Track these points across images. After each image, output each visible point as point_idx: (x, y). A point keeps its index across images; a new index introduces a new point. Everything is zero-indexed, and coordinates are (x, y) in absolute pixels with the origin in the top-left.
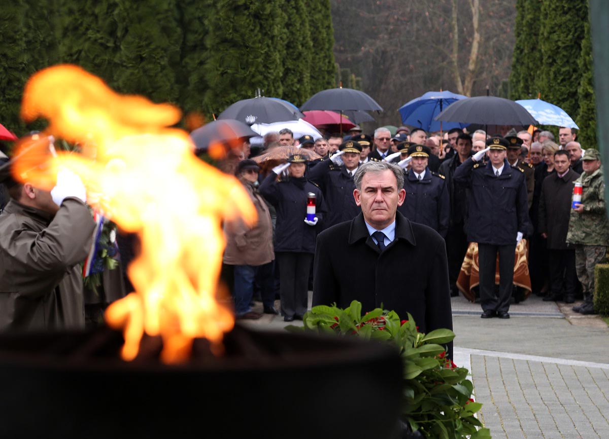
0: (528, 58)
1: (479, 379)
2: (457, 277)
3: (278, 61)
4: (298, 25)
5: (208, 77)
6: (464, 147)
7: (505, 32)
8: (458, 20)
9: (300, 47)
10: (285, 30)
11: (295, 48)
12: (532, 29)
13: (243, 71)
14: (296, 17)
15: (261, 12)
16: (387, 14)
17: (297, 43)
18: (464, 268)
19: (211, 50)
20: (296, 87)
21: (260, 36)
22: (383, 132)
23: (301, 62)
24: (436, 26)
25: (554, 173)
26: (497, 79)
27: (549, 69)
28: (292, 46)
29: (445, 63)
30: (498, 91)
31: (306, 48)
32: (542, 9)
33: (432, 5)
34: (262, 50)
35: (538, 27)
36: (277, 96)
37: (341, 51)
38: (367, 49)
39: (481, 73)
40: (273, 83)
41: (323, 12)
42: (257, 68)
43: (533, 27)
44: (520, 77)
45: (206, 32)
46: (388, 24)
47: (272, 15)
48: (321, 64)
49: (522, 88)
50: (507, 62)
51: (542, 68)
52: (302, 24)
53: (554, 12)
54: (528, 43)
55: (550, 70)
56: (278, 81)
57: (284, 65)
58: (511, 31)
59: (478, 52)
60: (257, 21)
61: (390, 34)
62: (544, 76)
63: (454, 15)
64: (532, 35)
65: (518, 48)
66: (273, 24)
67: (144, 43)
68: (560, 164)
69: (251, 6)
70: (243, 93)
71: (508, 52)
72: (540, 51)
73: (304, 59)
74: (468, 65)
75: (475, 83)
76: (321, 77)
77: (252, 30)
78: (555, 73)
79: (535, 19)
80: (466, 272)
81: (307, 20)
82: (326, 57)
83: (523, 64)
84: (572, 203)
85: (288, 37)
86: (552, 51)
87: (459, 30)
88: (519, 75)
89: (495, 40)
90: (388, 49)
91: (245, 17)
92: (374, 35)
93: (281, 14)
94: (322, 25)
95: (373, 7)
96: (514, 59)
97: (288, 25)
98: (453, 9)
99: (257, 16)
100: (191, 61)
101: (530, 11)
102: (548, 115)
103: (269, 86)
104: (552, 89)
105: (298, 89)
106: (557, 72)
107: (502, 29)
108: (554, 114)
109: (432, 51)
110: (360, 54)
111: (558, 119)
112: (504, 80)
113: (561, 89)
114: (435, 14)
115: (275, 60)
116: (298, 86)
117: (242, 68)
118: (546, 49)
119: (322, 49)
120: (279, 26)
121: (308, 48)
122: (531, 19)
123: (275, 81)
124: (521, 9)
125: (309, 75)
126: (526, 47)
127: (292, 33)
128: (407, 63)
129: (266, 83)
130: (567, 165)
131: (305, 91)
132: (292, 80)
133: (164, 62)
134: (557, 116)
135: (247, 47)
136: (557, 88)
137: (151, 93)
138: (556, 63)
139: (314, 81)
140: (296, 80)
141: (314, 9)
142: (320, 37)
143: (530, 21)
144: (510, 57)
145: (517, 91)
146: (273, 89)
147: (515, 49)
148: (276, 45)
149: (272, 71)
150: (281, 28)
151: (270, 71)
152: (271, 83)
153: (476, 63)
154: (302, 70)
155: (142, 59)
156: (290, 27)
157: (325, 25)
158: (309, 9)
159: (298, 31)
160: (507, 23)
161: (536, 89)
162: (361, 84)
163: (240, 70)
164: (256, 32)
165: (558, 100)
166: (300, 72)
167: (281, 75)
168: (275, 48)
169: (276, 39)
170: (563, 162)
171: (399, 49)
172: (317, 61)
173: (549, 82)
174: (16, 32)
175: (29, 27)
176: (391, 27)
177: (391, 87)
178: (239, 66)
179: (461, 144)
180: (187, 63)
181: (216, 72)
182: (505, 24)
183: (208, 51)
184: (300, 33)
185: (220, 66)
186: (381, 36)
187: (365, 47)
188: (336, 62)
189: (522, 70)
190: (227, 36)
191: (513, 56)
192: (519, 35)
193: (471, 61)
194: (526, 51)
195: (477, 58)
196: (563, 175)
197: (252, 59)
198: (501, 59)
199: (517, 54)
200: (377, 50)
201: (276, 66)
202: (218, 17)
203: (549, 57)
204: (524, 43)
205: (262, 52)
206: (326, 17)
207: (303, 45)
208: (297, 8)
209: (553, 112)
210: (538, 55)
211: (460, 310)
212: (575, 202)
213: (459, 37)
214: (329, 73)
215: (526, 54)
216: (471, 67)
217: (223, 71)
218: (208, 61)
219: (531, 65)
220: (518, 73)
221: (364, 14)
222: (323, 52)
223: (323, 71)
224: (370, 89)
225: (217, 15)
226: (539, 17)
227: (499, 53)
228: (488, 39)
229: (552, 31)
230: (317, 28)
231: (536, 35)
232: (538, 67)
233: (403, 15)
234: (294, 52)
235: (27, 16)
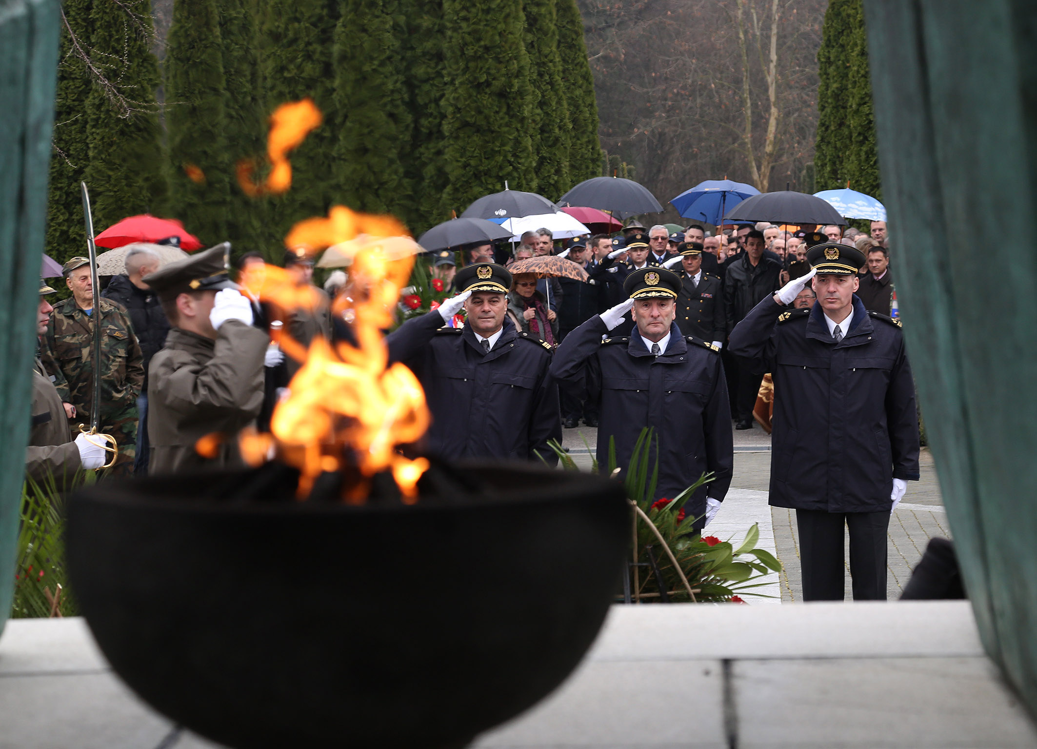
0: (835, 136)
1: (782, 528)
2: (754, 406)
3: (530, 148)
4: (554, 104)
5: (448, 169)
6: (755, 247)
7: (809, 106)
8: (751, 93)
9: (557, 130)
10: (539, 111)
11: (551, 131)
12: (838, 100)
13: (487, 162)
14: (550, 94)
15: (508, 90)
16: (664, 87)
17: (553, 126)
18: (761, 394)
19: (449, 139)
20: (553, 179)
21: (507, 119)
22: (658, 231)
23: (558, 149)
24: (725, 101)
25: (869, 275)
26: (801, 163)
27: (859, 149)
28: (547, 129)
29: (736, 145)
30: (802, 178)
31: (564, 131)
32: (850, 75)
33: (719, 76)
34: (510, 134)
35: (847, 98)
36: (530, 190)
37: (609, 135)
38: (641, 130)
39: (781, 156)
40: (524, 175)
41: (584, 87)
42: (505, 156)
43: (840, 98)
44: (825, 159)
45: (443, 116)
46: (666, 99)
47: (521, 93)
48: (583, 150)
49: (829, 172)
50: (812, 141)
51: (852, 147)
52: (559, 102)
53: (863, 79)
54: (835, 118)
55: (861, 150)
56: (530, 172)
57: (538, 153)
58: (814, 103)
59: (776, 130)
60: (503, 100)
61: (668, 111)
62: (853, 158)
63: (746, 87)
64: (840, 108)
65: (823, 125)
66: (523, 104)
67: (366, 131)
68: (874, 264)
69: (494, 82)
70: (490, 186)
71: (812, 130)
72: (849, 126)
73: (562, 145)
74: (765, 147)
75: (773, 168)
76: (583, 167)
77: (497, 112)
78: (866, 153)
79: (843, 88)
80: (764, 398)
81: (564, 97)
82: (589, 142)
83: (829, 143)
84: (891, 310)
85: (541, 120)
86: (861, 125)
87: (752, 105)
88: (826, 156)
89: (796, 115)
90: (666, 130)
91: (487, 96)
92: (648, 113)
93: (534, 92)
94: (584, 102)
95: (646, 80)
96: (818, 138)
97: (542, 104)
98: (744, 79)
99: (502, 95)
100: (426, 151)
101: (835, 78)
102: (860, 208)
103: (519, 178)
104: (864, 173)
105: (556, 182)
106: (869, 152)
107: (805, 102)
108: (867, 206)
109: (720, 130)
110: (633, 137)
111: (873, 212)
112: (809, 163)
113: (875, 172)
114: (723, 86)
115: (526, 148)
116: (556, 178)
117: (485, 158)
118: (855, 125)
119: (584, 132)
120: (531, 106)
121: (566, 131)
122: (837, 88)
123: (527, 172)
124: (825, 76)
125: (567, 164)
126: (832, 123)
127: (547, 114)
128: (690, 146)
129: (515, 174)
130: (883, 264)
131: (565, 184)
132: (549, 172)
133: (393, 154)
134: (872, 209)
135: (493, 132)
136: (870, 171)
137: (377, 190)
138: (868, 140)
139: (576, 172)
140: (553, 171)
141: (574, 84)
142: (581, 117)
143: (836, 91)
144: (815, 136)
145: (822, 176)
146: (524, 182)
147: (819, 125)
148: (527, 129)
149: (523, 160)
150: (533, 108)
151: (520, 161)
152: (522, 174)
153: (775, 144)
154: (560, 159)
155: (365, 151)
156: (545, 108)
157: (587, 103)
158: (566, 84)
159: (553, 111)
160: (810, 93)
161: (845, 174)
162: (634, 173)
163: (483, 160)
164: (501, 114)
165: (872, 185)
166: (557, 162)
167: (534, 164)
168: (526, 132)
169: (526, 122)
170: (878, 261)
171: (680, 130)
172: (578, 147)
173: (859, 164)
174: (213, 126)
175: (231, 117)
176: (670, 103)
177: (672, 176)
178: (483, 156)
179: (752, 244)
180: (421, 154)
181: (455, 164)
182: (808, 95)
183: (446, 139)
184: (556, 114)
185: (461, 157)
186: (657, 114)
187: (639, 129)
188: (603, 148)
189: (829, 151)
190: (468, 119)
191: (818, 134)
192: (823, 108)
193: (768, 142)
194: (832, 128)
195: (775, 138)
196: (880, 278)
197: (499, 147)
198: (804, 138)
199: (822, 131)
200: (653, 131)
201: (528, 154)
202: (457, 95)
203: (859, 134)
204: (829, 118)
205: (511, 137)
206: (589, 92)
207: (560, 128)
208: (551, 83)
209: (866, 204)
210: (846, 132)
211: (758, 446)
212: (894, 310)
213: (753, 112)
214: (594, 161)
215: (832, 131)
216: (769, 149)
217: (465, 162)
218: (447, 150)
219: (838, 144)
220: (823, 154)
221: (635, 87)
222: (585, 136)
223: (586, 159)
224: (646, 180)
225: (456, 93)
226: (847, 85)
227: (802, 131)
228: (788, 114)
229: (862, 103)
230: (577, 107)
231: (844, 108)
232: (847, 147)
233: (684, 88)
234: (549, 137)
235: (227, 106)
